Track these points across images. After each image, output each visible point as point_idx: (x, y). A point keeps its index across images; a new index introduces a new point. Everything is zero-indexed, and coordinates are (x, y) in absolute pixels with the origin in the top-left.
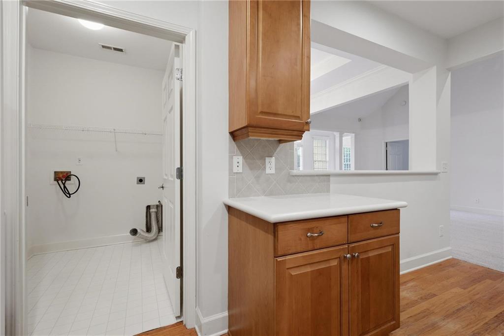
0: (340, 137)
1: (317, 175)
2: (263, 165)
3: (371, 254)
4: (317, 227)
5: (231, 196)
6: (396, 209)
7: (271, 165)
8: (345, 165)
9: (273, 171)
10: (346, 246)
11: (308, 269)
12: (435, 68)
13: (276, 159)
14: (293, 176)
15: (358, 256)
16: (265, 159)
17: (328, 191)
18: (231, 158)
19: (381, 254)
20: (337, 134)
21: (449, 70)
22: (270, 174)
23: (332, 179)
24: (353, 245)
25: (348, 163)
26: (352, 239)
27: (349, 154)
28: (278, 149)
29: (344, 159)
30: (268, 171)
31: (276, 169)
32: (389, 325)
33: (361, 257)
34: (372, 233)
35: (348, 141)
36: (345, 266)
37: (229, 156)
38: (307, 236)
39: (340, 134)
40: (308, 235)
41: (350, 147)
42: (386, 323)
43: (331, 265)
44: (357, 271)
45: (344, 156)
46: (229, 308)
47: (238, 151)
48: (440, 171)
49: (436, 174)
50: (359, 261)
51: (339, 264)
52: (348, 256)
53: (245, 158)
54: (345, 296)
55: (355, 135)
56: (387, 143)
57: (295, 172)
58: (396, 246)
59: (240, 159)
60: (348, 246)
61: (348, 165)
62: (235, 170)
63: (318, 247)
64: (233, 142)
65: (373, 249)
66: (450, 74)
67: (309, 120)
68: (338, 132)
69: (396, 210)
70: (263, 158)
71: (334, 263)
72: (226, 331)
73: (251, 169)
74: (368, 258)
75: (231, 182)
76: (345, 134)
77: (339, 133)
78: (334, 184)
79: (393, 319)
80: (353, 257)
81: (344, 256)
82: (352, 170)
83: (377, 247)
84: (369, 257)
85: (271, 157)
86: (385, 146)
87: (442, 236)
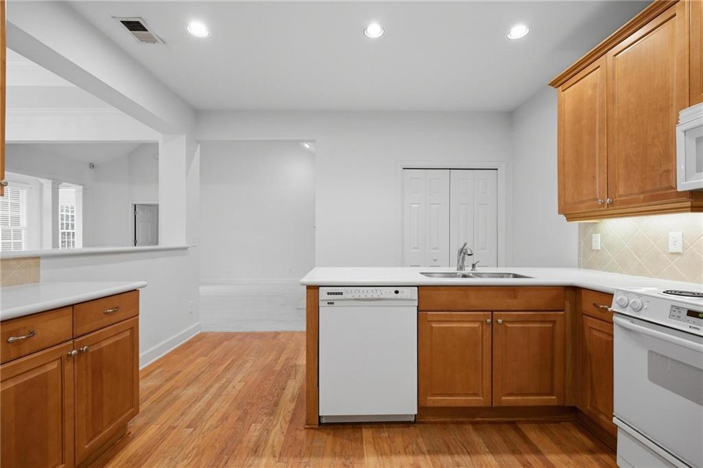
0: (53, 188)
3: (104, 344)
4: (25, 328)
6: (135, 290)
8: (63, 233)
10: (71, 342)
12: (185, 136)
15: (86, 349)
17: (36, 280)
19: (117, 341)
20: (47, 184)
21: (198, 142)
23: (42, 262)
24: (81, 339)
25: (70, 231)
26: (79, 332)
27: (73, 216)
29: (62, 224)
32: (126, 415)
33: (90, 351)
34: (106, 320)
35: (70, 196)
36: (69, 367)
38: (8, 342)
39: (53, 183)
40: (9, 340)
41: (74, 205)
42: (122, 414)
43: (49, 370)
44: (86, 367)
45: (62, 219)
48: (188, 245)
49: (185, 249)
50: (89, 356)
51: (59, 367)
52: (74, 352)
54: (68, 401)
55: (83, 189)
56: (135, 206)
58: (134, 330)
60: (74, 342)
61: (69, 233)
63: (27, 352)
65: (107, 338)
66: (199, 146)
67: (4, 181)
68: (49, 179)
69: (135, 292)
71: (54, 366)
74: (101, 351)
76: (64, 184)
77: (50, 181)
78: (45, 270)
79: (132, 406)
80: (80, 352)
81: (68, 355)
82: (78, 246)
83: (113, 334)
84: (102, 348)
86: (133, 210)
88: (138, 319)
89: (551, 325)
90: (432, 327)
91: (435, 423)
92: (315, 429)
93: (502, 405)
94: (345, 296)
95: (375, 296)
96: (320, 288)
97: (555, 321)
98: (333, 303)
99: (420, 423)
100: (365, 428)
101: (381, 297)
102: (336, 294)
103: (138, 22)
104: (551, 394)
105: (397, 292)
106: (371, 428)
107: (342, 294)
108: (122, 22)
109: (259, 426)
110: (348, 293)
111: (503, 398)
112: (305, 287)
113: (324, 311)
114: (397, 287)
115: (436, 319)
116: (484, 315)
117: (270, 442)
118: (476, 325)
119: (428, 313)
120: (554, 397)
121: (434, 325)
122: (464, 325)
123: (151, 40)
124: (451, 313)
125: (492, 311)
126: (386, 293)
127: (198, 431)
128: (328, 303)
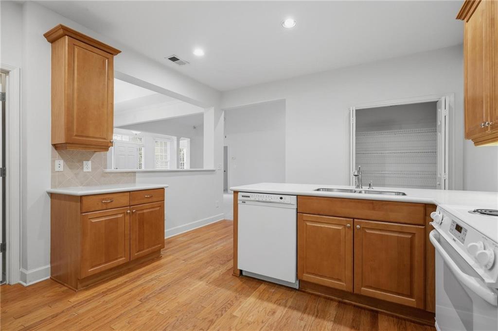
0: (177, 140)
1: (126, 172)
2: (81, 166)
3: (145, 211)
4: (109, 198)
5: (53, 186)
6: (163, 188)
7: (88, 166)
9: (90, 170)
11: (103, 219)
13: (92, 162)
14: (106, 173)
15: (135, 212)
16: (83, 162)
18: (53, 162)
19: (152, 211)
21: (222, 110)
22: (88, 172)
23: (137, 174)
24: (133, 207)
28: (94, 155)
30: (85, 170)
31: (92, 168)
32: (157, 246)
33: (138, 212)
34: (145, 201)
35: (185, 144)
36: (127, 217)
37: (52, 160)
38: (102, 202)
39: (177, 138)
43: (119, 217)
44: (136, 219)
46: (51, 262)
47: (60, 157)
48: (215, 169)
49: (214, 171)
50: (137, 215)
51: (123, 217)
53: (66, 161)
54: (127, 232)
55: (191, 141)
57: (108, 170)
58: (162, 207)
59: (62, 162)
60: (129, 207)
62: (57, 169)
63: (110, 208)
64: (56, 151)
66: (223, 112)
68: (175, 136)
70: (81, 161)
71: (121, 216)
72: (49, 277)
73: (70, 168)
74: (143, 213)
75: (53, 177)
76: (182, 138)
79: (160, 243)
81: (127, 212)
85: (88, 161)
87: (218, 207)
88: (164, 203)
89: (410, 236)
90: (307, 225)
91: (312, 294)
92: (237, 276)
93: (362, 294)
94: (251, 198)
95: (268, 200)
96: (239, 193)
97: (415, 234)
98: (245, 202)
99: (301, 291)
100: (264, 284)
101: (272, 200)
102: (247, 197)
103: (174, 57)
104: (411, 296)
105: (281, 198)
106: (268, 285)
107: (249, 197)
108: (169, 59)
109: (212, 268)
110: (254, 197)
111: (363, 288)
112: (233, 192)
113: (241, 206)
114: (282, 195)
115: (310, 219)
116: (346, 220)
117: (210, 276)
118: (340, 228)
119: (304, 214)
120: (414, 300)
121: (308, 224)
122: (330, 226)
123: (183, 63)
124: (322, 216)
125: (354, 219)
126: (274, 198)
127: (186, 263)
128: (243, 202)
